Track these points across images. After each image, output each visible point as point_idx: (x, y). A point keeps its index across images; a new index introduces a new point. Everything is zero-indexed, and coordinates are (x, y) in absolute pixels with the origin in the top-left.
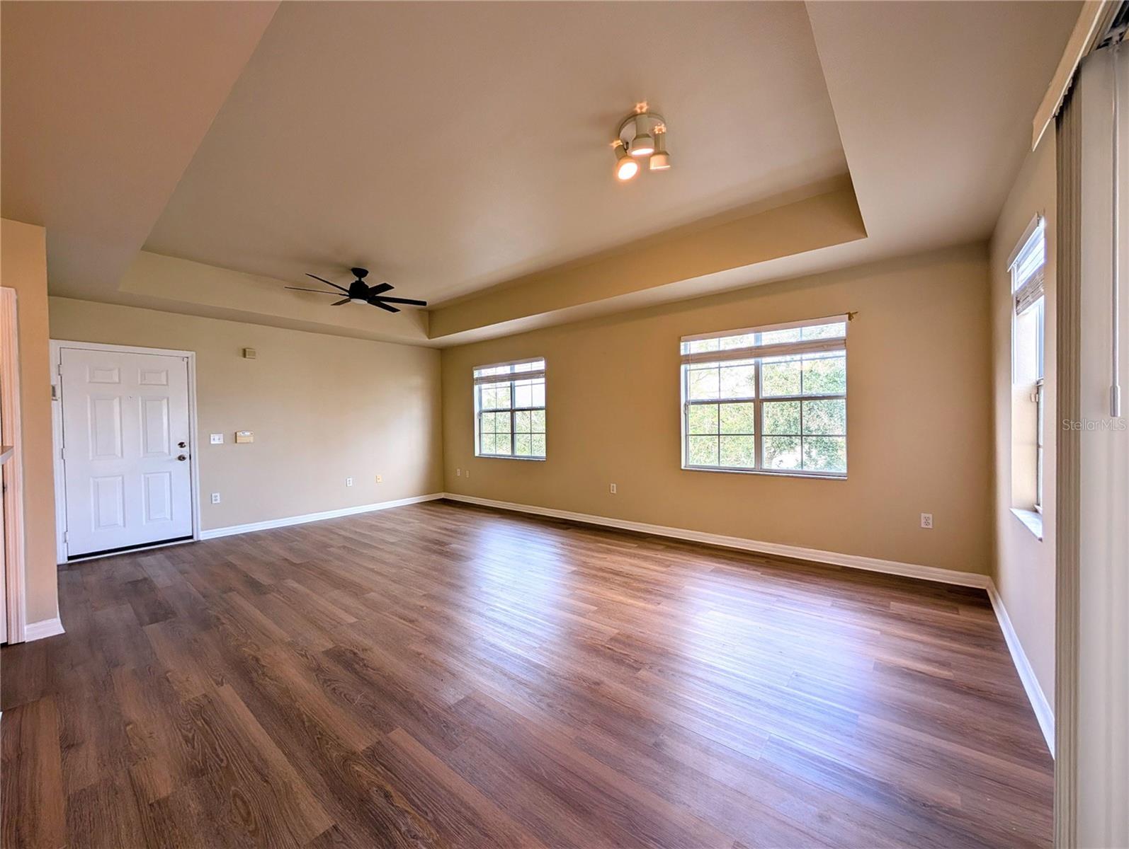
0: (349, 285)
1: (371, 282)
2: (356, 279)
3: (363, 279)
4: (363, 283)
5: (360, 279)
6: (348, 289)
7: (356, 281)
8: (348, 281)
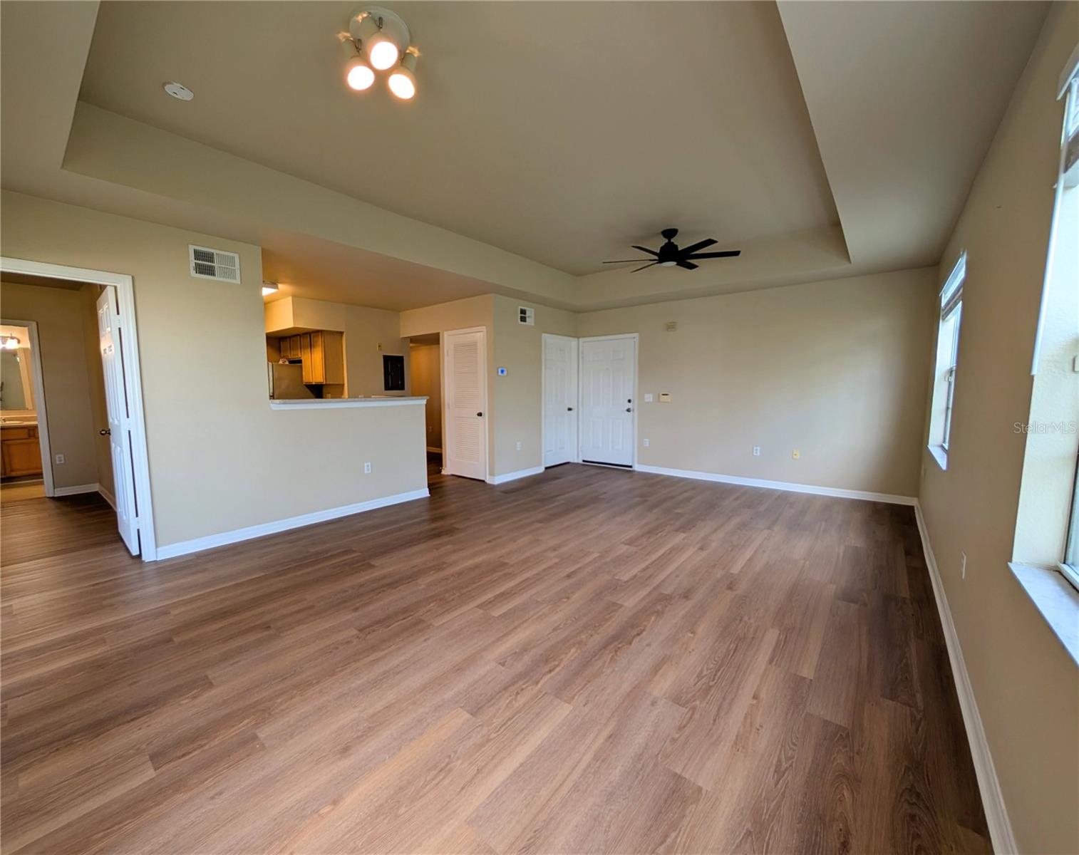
0: (659, 249)
1: (682, 243)
2: (664, 241)
3: (672, 240)
4: (673, 243)
5: (669, 240)
6: (658, 252)
7: (666, 244)
8: (659, 243)
